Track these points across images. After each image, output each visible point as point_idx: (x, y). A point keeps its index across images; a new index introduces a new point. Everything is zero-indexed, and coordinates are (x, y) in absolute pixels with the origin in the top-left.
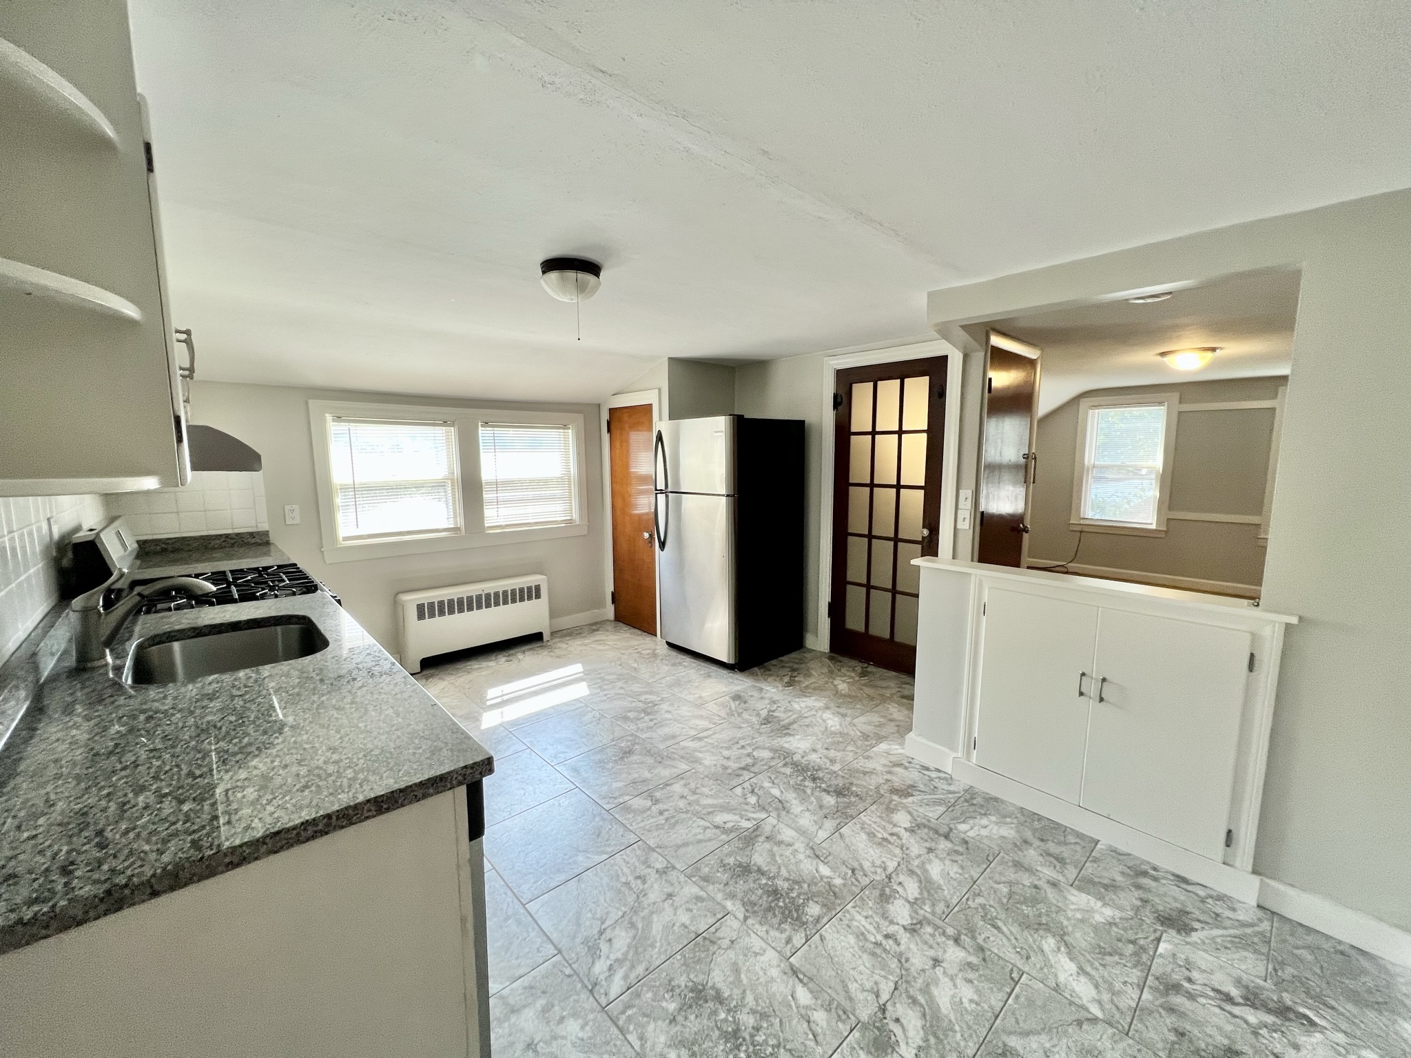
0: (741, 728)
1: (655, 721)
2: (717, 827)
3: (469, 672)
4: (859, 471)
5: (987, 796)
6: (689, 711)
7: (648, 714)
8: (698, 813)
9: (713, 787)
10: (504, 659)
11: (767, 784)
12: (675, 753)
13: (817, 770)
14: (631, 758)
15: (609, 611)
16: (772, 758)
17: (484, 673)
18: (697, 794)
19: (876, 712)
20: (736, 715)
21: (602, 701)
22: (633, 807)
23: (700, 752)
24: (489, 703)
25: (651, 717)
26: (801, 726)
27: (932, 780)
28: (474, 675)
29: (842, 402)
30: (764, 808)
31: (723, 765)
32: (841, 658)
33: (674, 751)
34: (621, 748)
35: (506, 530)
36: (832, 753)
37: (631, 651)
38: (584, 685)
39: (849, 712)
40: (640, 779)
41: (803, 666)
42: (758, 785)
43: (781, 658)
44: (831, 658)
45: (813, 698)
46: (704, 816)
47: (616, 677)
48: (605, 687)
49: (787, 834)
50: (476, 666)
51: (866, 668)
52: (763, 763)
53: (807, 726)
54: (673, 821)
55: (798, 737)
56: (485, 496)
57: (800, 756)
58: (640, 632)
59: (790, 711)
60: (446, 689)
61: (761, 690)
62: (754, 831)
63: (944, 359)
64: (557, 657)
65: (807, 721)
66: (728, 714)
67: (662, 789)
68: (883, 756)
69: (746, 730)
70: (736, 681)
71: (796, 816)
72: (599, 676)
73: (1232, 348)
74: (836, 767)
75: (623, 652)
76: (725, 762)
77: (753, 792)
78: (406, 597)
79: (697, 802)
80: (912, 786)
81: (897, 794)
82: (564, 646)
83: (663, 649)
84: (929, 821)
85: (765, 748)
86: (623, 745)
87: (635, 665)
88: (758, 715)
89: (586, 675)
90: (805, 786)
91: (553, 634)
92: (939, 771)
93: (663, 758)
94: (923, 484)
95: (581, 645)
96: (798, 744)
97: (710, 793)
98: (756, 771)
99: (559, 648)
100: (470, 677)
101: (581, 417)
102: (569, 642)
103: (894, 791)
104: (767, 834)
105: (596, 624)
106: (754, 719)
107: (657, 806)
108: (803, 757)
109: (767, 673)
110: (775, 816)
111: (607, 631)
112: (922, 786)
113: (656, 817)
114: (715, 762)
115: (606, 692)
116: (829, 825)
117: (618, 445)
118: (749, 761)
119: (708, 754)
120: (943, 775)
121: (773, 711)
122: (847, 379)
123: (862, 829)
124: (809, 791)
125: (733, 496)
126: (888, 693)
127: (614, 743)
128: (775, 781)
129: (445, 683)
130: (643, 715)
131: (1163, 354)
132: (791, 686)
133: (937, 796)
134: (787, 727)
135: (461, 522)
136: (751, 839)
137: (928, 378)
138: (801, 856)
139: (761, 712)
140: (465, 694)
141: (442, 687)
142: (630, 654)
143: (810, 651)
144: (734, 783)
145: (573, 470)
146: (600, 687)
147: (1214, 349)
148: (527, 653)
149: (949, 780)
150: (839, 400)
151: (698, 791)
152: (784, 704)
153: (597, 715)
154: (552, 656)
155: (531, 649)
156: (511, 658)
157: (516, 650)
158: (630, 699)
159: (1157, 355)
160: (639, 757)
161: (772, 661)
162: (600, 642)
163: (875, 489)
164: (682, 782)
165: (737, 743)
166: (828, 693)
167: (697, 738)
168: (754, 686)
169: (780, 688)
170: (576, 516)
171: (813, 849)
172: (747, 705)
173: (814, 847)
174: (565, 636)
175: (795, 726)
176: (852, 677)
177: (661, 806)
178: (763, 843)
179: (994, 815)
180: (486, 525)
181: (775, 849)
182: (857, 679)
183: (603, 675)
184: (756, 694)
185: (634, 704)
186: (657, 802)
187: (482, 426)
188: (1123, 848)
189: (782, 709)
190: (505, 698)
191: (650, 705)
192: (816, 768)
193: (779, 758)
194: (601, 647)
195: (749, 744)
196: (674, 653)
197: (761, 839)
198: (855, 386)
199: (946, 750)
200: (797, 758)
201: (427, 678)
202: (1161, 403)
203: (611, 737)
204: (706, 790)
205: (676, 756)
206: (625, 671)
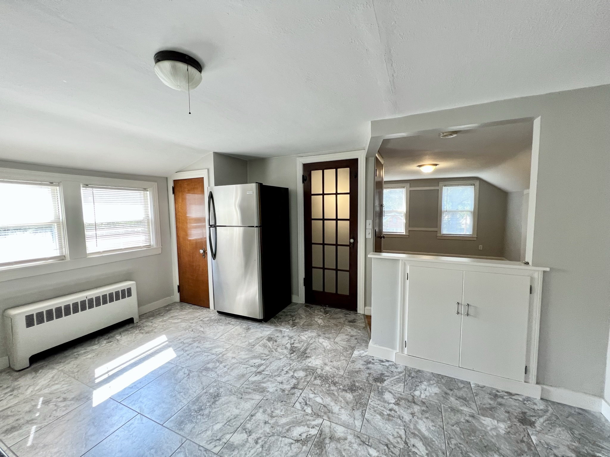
0: (280, 359)
1: (227, 367)
2: (297, 441)
3: (76, 358)
4: (317, 212)
5: (415, 370)
6: (247, 354)
7: (221, 363)
8: (280, 433)
9: (282, 408)
10: (105, 342)
11: (312, 396)
12: (249, 388)
13: (333, 377)
14: (220, 401)
15: (177, 296)
16: (306, 376)
17: (89, 356)
18: (274, 417)
19: (342, 333)
20: (274, 351)
21: (187, 360)
22: (235, 444)
23: (263, 383)
24: (97, 381)
25: (224, 364)
26: (312, 350)
27: (388, 368)
28: (82, 358)
29: (307, 180)
30: (318, 415)
31: (281, 389)
32: (312, 306)
33: (247, 386)
34: (211, 394)
35: (104, 255)
36: (335, 364)
37: (196, 320)
38: (171, 350)
39: (331, 335)
40: (232, 417)
41: (296, 313)
42: (307, 398)
43: (283, 311)
44: (306, 306)
45: (310, 331)
46: (285, 435)
47: (191, 339)
48: (186, 349)
49: (340, 431)
50: (82, 352)
51: (326, 309)
52: (303, 381)
53: (315, 349)
54: (267, 446)
55: (313, 357)
56: (86, 233)
57: (320, 370)
58: (198, 307)
59: (302, 341)
60: (56, 377)
61: (281, 331)
62: (320, 435)
63: (356, 160)
64: (146, 333)
65: (313, 346)
66: (269, 351)
67: (249, 420)
68: (359, 359)
69: (284, 361)
70: (265, 329)
71: (338, 414)
72: (180, 341)
73: (443, 165)
74: (342, 373)
75: (191, 321)
76: (281, 386)
77: (306, 404)
78: (14, 312)
79: (276, 423)
80: (382, 374)
81: (378, 382)
82: (150, 324)
83: (216, 316)
84: (401, 394)
85: (300, 370)
86: (211, 391)
87: (202, 329)
88: (286, 348)
89: (171, 342)
90: (332, 390)
91: (141, 317)
92: (388, 361)
93: (242, 394)
94: (349, 218)
95: (162, 321)
96: (315, 362)
97: (282, 413)
98: (302, 387)
99: (147, 326)
100: (77, 362)
101: (155, 185)
102: (153, 321)
103: (376, 380)
104: (329, 435)
105: (168, 305)
106: (285, 351)
107: (252, 437)
108: (322, 370)
109: (280, 320)
110: (327, 419)
111: (177, 309)
112: (386, 373)
113: (254, 448)
114: (275, 388)
115: (188, 352)
116: (358, 414)
117: (180, 200)
118: (294, 381)
119: (269, 383)
120: (391, 363)
121: (293, 344)
122: (309, 168)
123: (375, 411)
124: (336, 393)
125: (260, 227)
126: (342, 320)
127: (205, 391)
128: (315, 392)
129: (55, 371)
130: (218, 364)
131: (420, 166)
132: (295, 326)
133: (395, 378)
134: (304, 352)
135: (66, 251)
136: (321, 442)
137: (349, 169)
138: (355, 446)
139: (287, 346)
140: (74, 378)
141: (51, 376)
142: (197, 322)
143: (296, 304)
144: (293, 400)
145: (151, 215)
146: (183, 349)
147: (436, 165)
148: (123, 334)
149: (395, 366)
150: (305, 178)
151: (274, 414)
152: (296, 337)
153: (187, 372)
154: (142, 333)
155: (126, 330)
156: (110, 340)
157: (114, 333)
158: (206, 354)
159: (417, 166)
160: (226, 397)
161: (279, 313)
162: (174, 318)
163: (325, 221)
164: (261, 410)
165: (283, 370)
166: (316, 326)
167: (258, 373)
168: (277, 330)
169: (291, 329)
170: (153, 243)
171: (359, 437)
172: (277, 343)
173: (358, 435)
174: (150, 316)
175: (308, 351)
176: (322, 315)
177: (254, 436)
178: (330, 443)
179: (425, 381)
180: (88, 252)
181: (339, 446)
182: (324, 316)
183: (182, 340)
184: (279, 334)
185: (209, 358)
186: (250, 433)
187: (83, 187)
188: (481, 384)
189: (297, 341)
190: (111, 373)
191: (220, 355)
192: (332, 376)
193: (310, 374)
194: (176, 321)
195: (290, 369)
196: (223, 317)
197: (327, 441)
198: (312, 172)
199: (390, 350)
200: (319, 371)
201: (36, 371)
202: (404, 187)
203: (201, 387)
204: (278, 412)
205: (250, 390)
206: (197, 335)
